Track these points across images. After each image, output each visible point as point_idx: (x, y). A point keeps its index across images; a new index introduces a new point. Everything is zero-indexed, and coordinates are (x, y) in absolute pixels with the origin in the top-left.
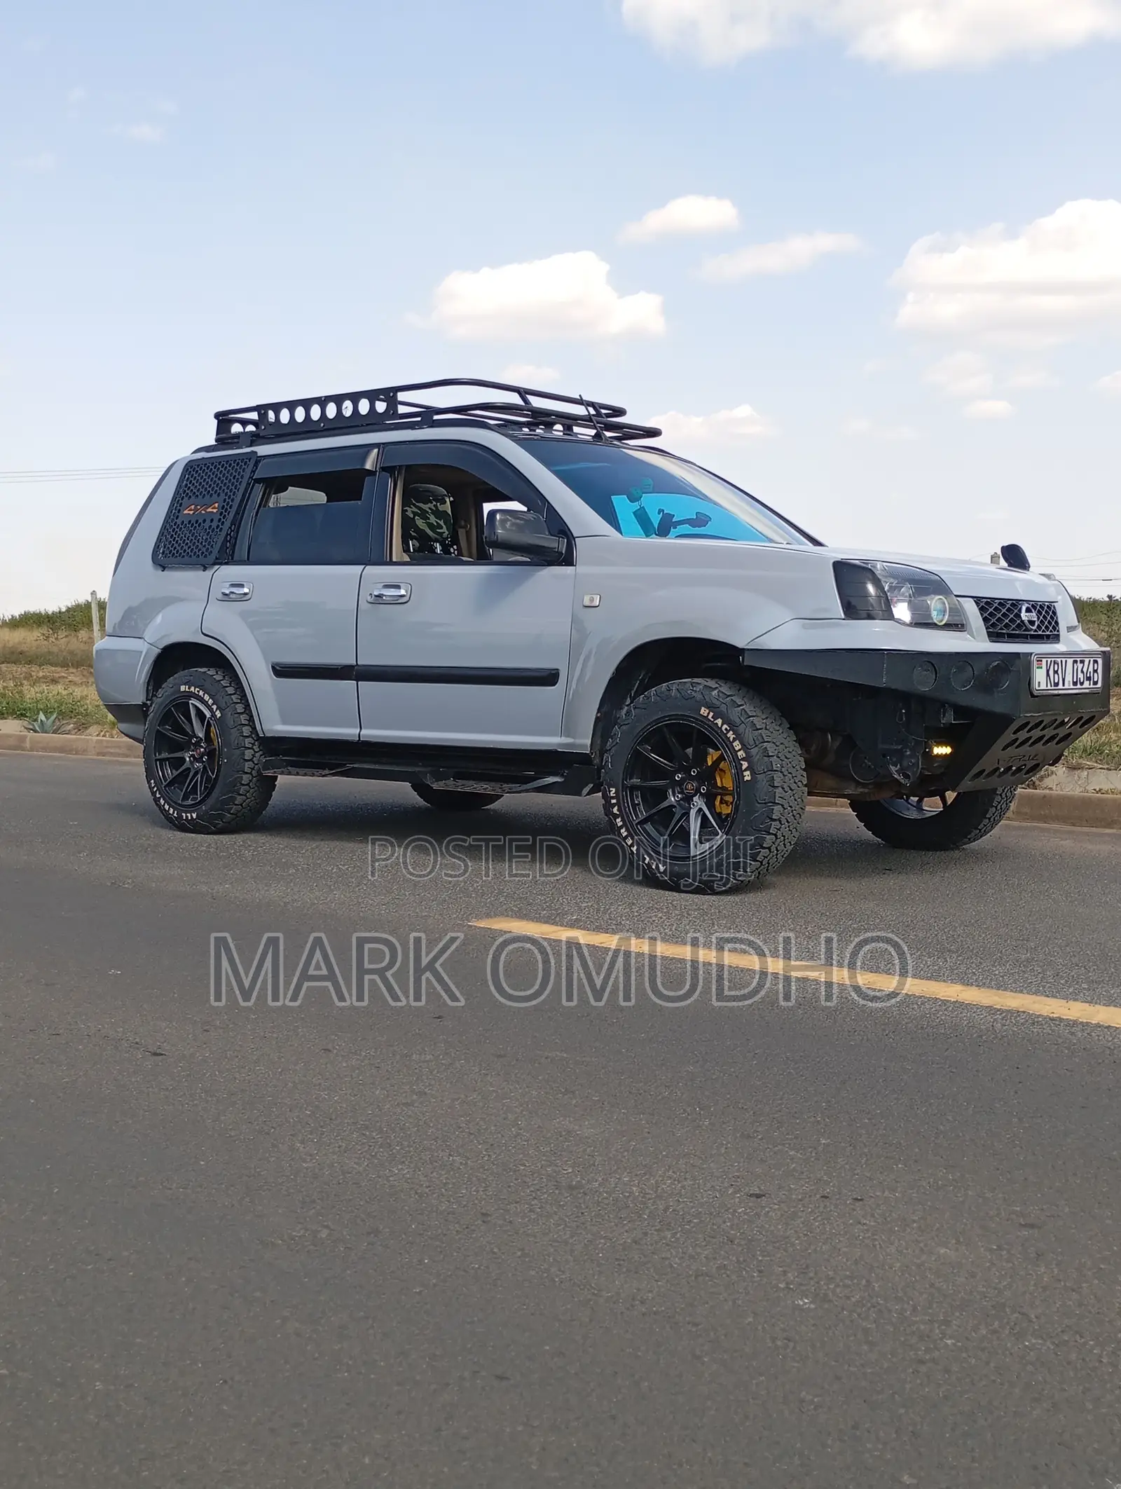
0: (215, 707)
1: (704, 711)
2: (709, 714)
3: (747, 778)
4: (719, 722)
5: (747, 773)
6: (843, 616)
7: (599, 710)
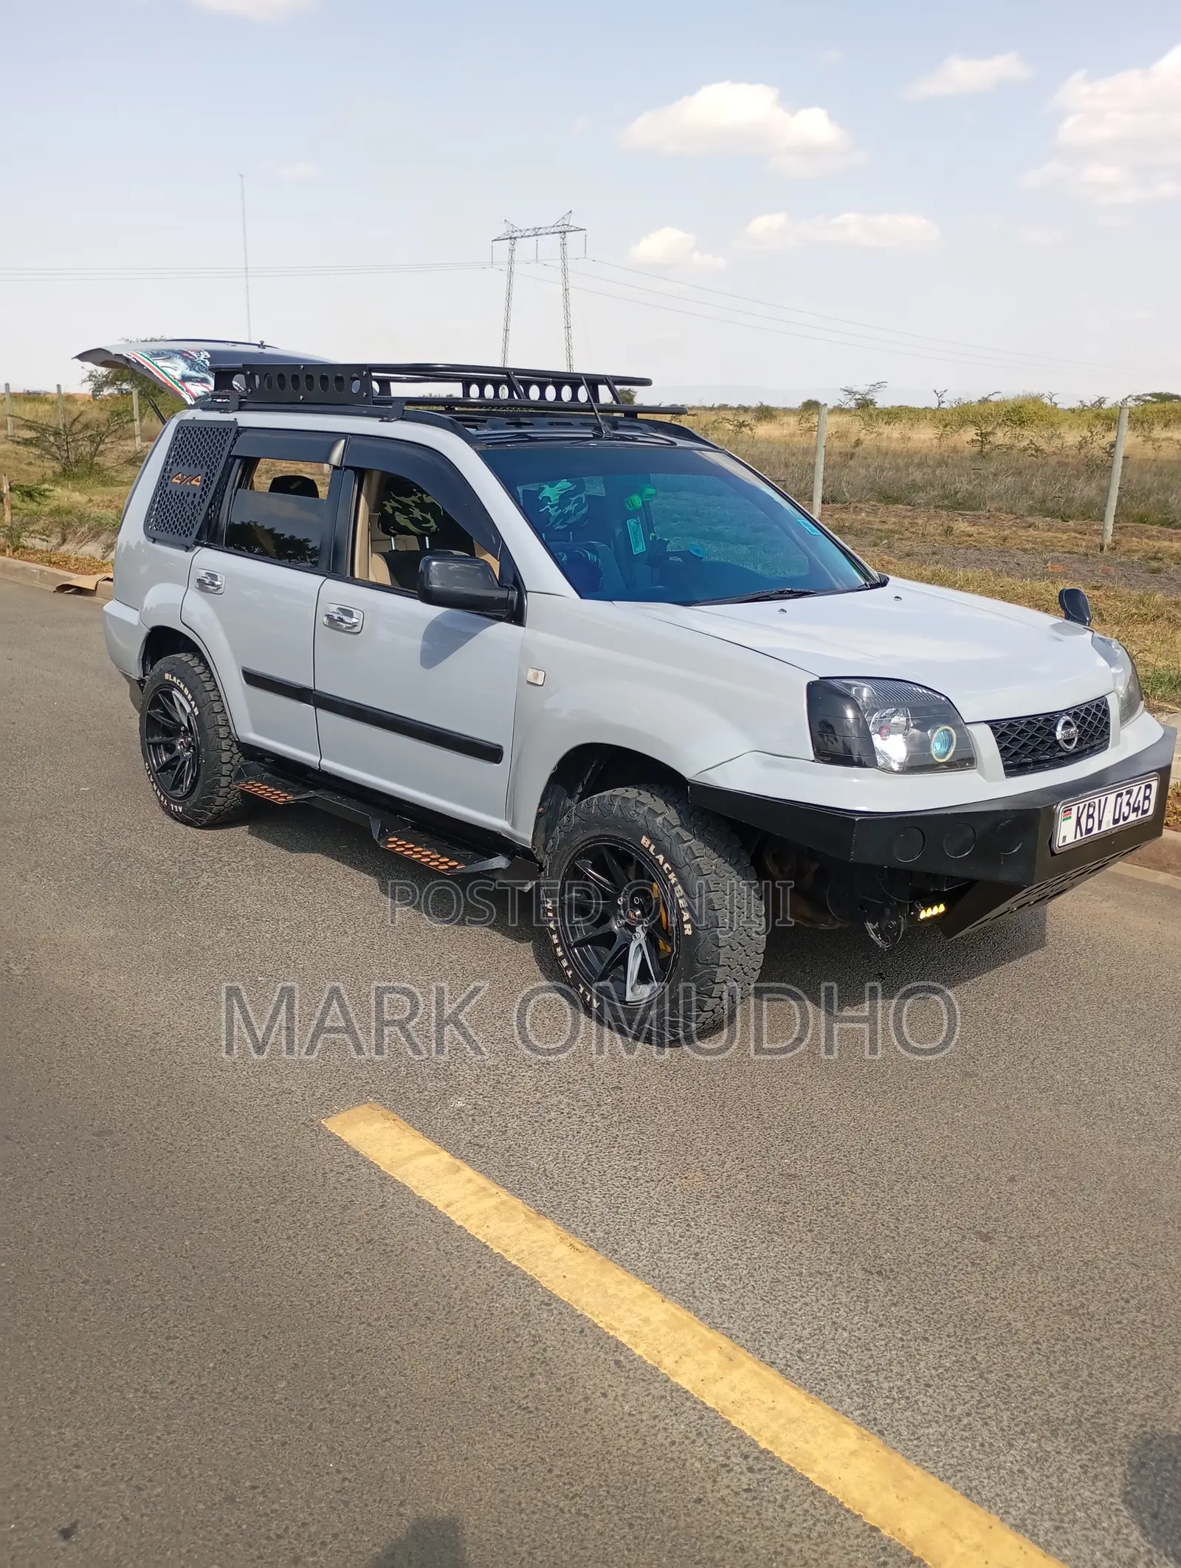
0: (193, 703)
1: (645, 841)
2: (650, 845)
3: (688, 931)
4: (661, 858)
5: (688, 926)
6: (812, 757)
7: (540, 805)
